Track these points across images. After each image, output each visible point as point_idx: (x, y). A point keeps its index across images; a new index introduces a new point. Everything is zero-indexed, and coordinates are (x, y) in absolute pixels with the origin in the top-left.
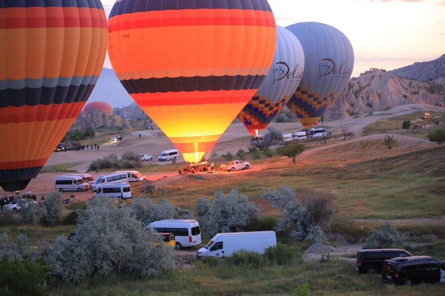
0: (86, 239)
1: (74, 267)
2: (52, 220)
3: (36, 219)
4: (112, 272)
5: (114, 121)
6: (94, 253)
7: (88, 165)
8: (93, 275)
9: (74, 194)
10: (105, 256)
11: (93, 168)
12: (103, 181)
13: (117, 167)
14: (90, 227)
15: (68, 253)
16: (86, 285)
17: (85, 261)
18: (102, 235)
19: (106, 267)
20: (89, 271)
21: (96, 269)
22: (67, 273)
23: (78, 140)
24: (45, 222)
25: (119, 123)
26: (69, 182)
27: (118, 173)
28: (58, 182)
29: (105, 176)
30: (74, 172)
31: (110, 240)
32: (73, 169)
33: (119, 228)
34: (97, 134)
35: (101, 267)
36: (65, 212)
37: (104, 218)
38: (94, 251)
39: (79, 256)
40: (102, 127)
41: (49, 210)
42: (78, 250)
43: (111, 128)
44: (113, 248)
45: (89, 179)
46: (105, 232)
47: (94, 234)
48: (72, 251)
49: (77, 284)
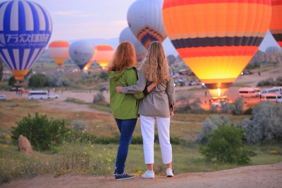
0: (259, 120)
1: (253, 135)
2: (238, 112)
3: (229, 111)
4: (273, 139)
5: (271, 59)
6: (264, 128)
7: (256, 83)
8: (262, 140)
9: (249, 99)
10: (270, 130)
11: (260, 85)
12: (266, 92)
13: (273, 85)
14: (262, 114)
15: (250, 127)
16: (259, 144)
17: (259, 132)
18: (269, 119)
19: (270, 136)
20: (261, 137)
21: (264, 137)
22: (249, 138)
23: (250, 69)
24: (234, 113)
25: (274, 60)
26: (247, 92)
27: (275, 88)
28: (241, 92)
29: (267, 89)
30: (249, 87)
31: (273, 122)
32: (248, 85)
33: (277, 115)
34: (262, 66)
35: (267, 136)
36: (245, 108)
37: (269, 110)
38: (263, 127)
39: (256, 129)
40: (264, 62)
41: (236, 106)
42: (255, 126)
43: (269, 63)
44: (274, 126)
45: (258, 91)
46: (270, 117)
47: (264, 118)
48: (252, 127)
49: (254, 144)
